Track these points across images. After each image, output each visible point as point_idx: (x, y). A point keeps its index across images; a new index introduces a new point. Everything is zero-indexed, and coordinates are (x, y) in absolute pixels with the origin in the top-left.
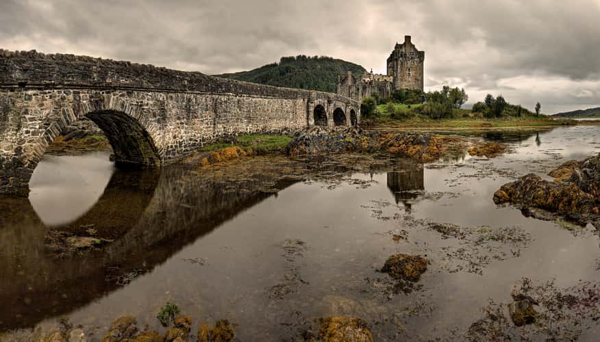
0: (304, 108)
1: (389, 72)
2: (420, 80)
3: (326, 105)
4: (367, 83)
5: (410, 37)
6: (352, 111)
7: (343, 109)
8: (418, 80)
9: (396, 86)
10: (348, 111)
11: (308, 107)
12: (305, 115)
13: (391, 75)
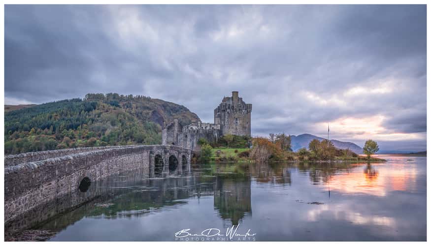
0: (147, 158)
1: (217, 121)
2: (247, 127)
3: (163, 154)
4: (194, 131)
5: (237, 92)
6: (184, 157)
7: (176, 155)
8: (245, 128)
9: (223, 133)
10: (180, 156)
11: (150, 157)
12: (148, 163)
13: (219, 124)
